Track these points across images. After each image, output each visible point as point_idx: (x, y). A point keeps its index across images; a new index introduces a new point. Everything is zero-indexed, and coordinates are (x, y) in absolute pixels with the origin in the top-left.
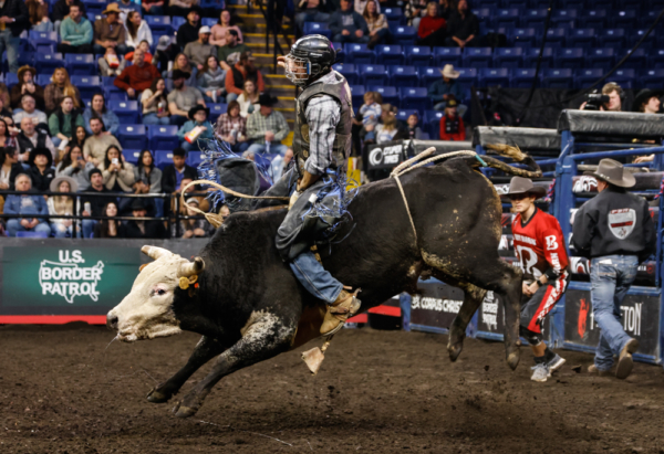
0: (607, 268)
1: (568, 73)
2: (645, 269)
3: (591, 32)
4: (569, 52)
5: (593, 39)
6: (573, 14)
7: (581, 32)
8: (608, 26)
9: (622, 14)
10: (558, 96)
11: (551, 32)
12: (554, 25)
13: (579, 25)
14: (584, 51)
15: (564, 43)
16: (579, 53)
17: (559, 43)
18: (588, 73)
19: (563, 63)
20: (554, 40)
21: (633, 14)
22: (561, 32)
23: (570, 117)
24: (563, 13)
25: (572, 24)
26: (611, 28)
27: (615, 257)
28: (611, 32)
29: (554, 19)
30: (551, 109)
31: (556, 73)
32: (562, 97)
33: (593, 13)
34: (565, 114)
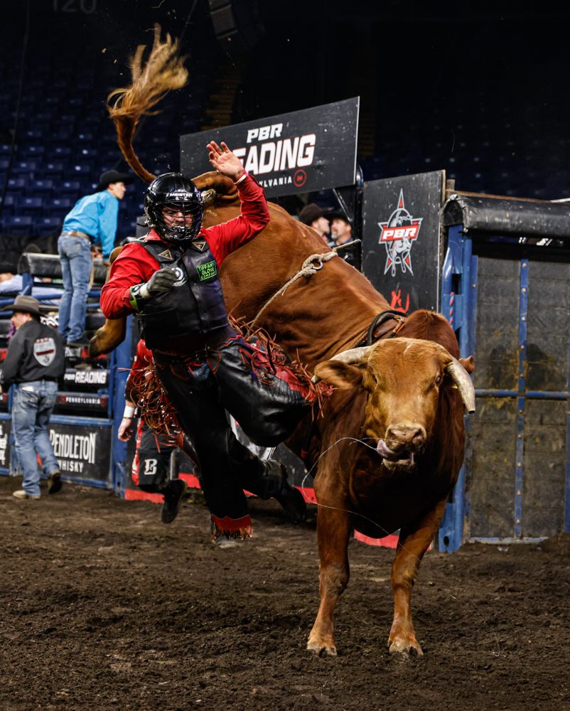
0: (30, 395)
1: (28, 221)
2: (99, 402)
3: (50, 184)
4: (29, 201)
5: (51, 190)
6: (33, 166)
7: (40, 184)
8: (65, 179)
9: (78, 168)
10: (19, 242)
11: (12, 182)
12: (15, 176)
13: (38, 177)
14: (43, 201)
15: (25, 193)
16: (39, 202)
17: (20, 193)
18: (47, 221)
19: (23, 212)
20: (14, 190)
21: (87, 169)
22: (22, 183)
23: (30, 260)
24: (24, 165)
25: (32, 176)
26: (67, 181)
27: (38, 383)
28: (68, 185)
29: (15, 170)
30: (13, 253)
31: (17, 220)
32: (23, 243)
33: (51, 167)
34: (25, 258)
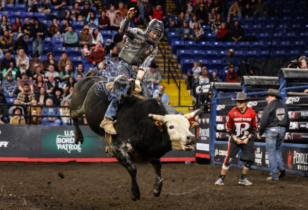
0: (274, 133)
1: (283, 52)
3: (293, 34)
4: (283, 43)
5: (294, 37)
6: (286, 26)
7: (289, 34)
8: (301, 31)
9: (307, 26)
10: (279, 63)
11: (275, 35)
12: (277, 32)
13: (288, 31)
14: (290, 43)
15: (281, 39)
16: (288, 43)
17: (279, 39)
18: (292, 52)
19: (281, 48)
20: (277, 38)
22: (280, 34)
23: (284, 72)
24: (281, 26)
25: (285, 31)
26: (302, 33)
27: (277, 127)
28: (302, 34)
29: (277, 29)
30: (275, 68)
31: (278, 52)
32: (280, 63)
33: (294, 26)
34: (282, 70)
